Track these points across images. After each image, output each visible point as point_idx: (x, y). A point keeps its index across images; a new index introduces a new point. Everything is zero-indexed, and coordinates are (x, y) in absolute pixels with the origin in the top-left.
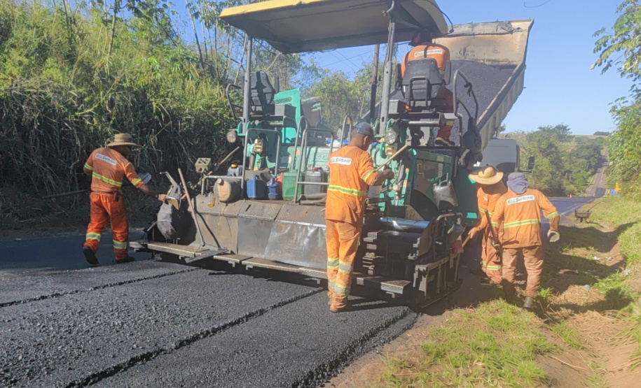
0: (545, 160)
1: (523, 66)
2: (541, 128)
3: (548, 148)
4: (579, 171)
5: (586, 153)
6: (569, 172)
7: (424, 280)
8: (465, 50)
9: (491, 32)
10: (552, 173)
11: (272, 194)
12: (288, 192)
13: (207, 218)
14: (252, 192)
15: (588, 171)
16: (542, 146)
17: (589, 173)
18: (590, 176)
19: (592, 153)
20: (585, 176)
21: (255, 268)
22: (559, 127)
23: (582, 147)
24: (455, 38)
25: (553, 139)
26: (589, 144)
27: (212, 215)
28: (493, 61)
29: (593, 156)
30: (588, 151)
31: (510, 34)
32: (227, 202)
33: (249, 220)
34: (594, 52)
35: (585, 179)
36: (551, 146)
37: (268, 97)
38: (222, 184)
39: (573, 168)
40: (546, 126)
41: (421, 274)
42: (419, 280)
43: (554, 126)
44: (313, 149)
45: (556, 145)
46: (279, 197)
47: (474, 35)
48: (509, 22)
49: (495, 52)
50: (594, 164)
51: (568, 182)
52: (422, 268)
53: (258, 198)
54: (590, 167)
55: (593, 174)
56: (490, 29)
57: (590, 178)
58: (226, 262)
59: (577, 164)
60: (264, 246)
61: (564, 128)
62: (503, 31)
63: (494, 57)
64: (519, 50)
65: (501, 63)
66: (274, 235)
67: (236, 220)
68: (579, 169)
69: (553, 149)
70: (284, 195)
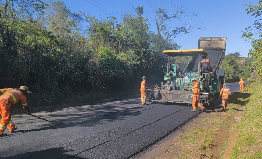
0: (230, 67)
1: (225, 49)
2: (229, 54)
3: (231, 62)
4: (246, 71)
6: (242, 71)
7: (209, 103)
8: (210, 44)
9: (216, 40)
10: (234, 73)
11: (177, 89)
12: (181, 88)
13: (164, 94)
14: (174, 88)
16: (229, 61)
20: (249, 73)
21: (178, 103)
22: (236, 53)
23: (247, 62)
24: (207, 41)
25: (233, 58)
27: (166, 93)
28: (217, 47)
31: (221, 41)
32: (169, 91)
33: (175, 94)
34: (252, 16)
35: (249, 74)
36: (232, 61)
37: (172, 68)
38: (168, 87)
39: (244, 70)
40: (231, 53)
41: (208, 102)
42: (208, 103)
43: (234, 53)
44: (182, 79)
45: (235, 61)
46: (179, 89)
47: (212, 41)
48: (221, 37)
49: (218, 45)
51: (241, 76)
52: (209, 101)
53: (175, 90)
56: (216, 39)
58: (171, 103)
60: (179, 99)
61: (238, 54)
62: (219, 40)
63: (217, 46)
64: (224, 45)
65: (219, 48)
66: (181, 97)
67: (172, 94)
69: (233, 62)
70: (180, 89)
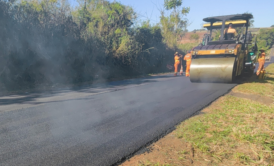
5: (265, 36)
15: (266, 47)
17: (267, 48)
18: (267, 50)
19: (269, 37)
26: (267, 31)
29: (270, 38)
30: (267, 35)
50: (271, 42)
54: (268, 44)
55: (270, 48)
57: (267, 51)
59: (260, 43)
68: (261, 46)
